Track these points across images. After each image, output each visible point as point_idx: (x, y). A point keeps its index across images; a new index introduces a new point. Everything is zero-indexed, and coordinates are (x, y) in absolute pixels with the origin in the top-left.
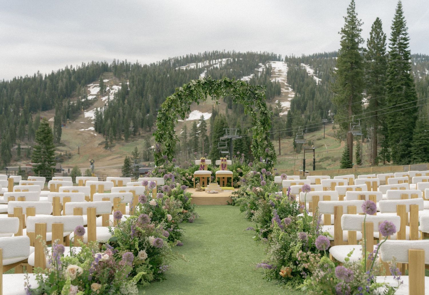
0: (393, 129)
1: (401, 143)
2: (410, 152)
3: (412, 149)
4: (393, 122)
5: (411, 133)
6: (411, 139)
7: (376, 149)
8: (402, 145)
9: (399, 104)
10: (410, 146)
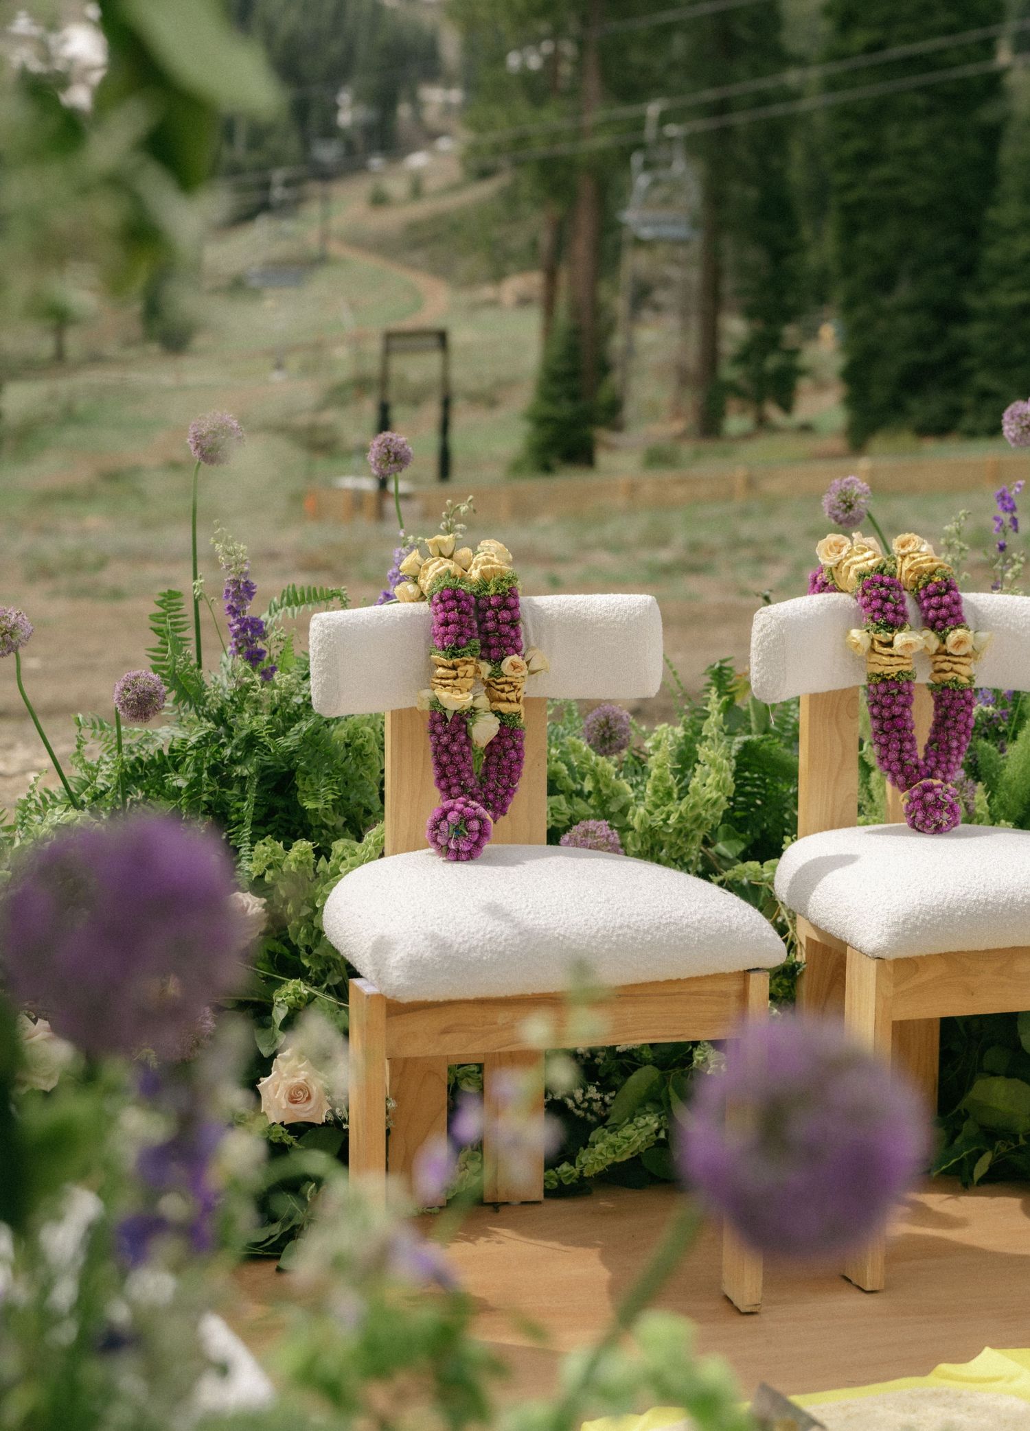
0: (862, 204)
1: (904, 292)
2: (964, 351)
3: (975, 332)
4: (865, 160)
5: (972, 233)
6: (968, 270)
7: (711, 334)
8: (910, 309)
9: (908, 39)
10: (962, 315)
